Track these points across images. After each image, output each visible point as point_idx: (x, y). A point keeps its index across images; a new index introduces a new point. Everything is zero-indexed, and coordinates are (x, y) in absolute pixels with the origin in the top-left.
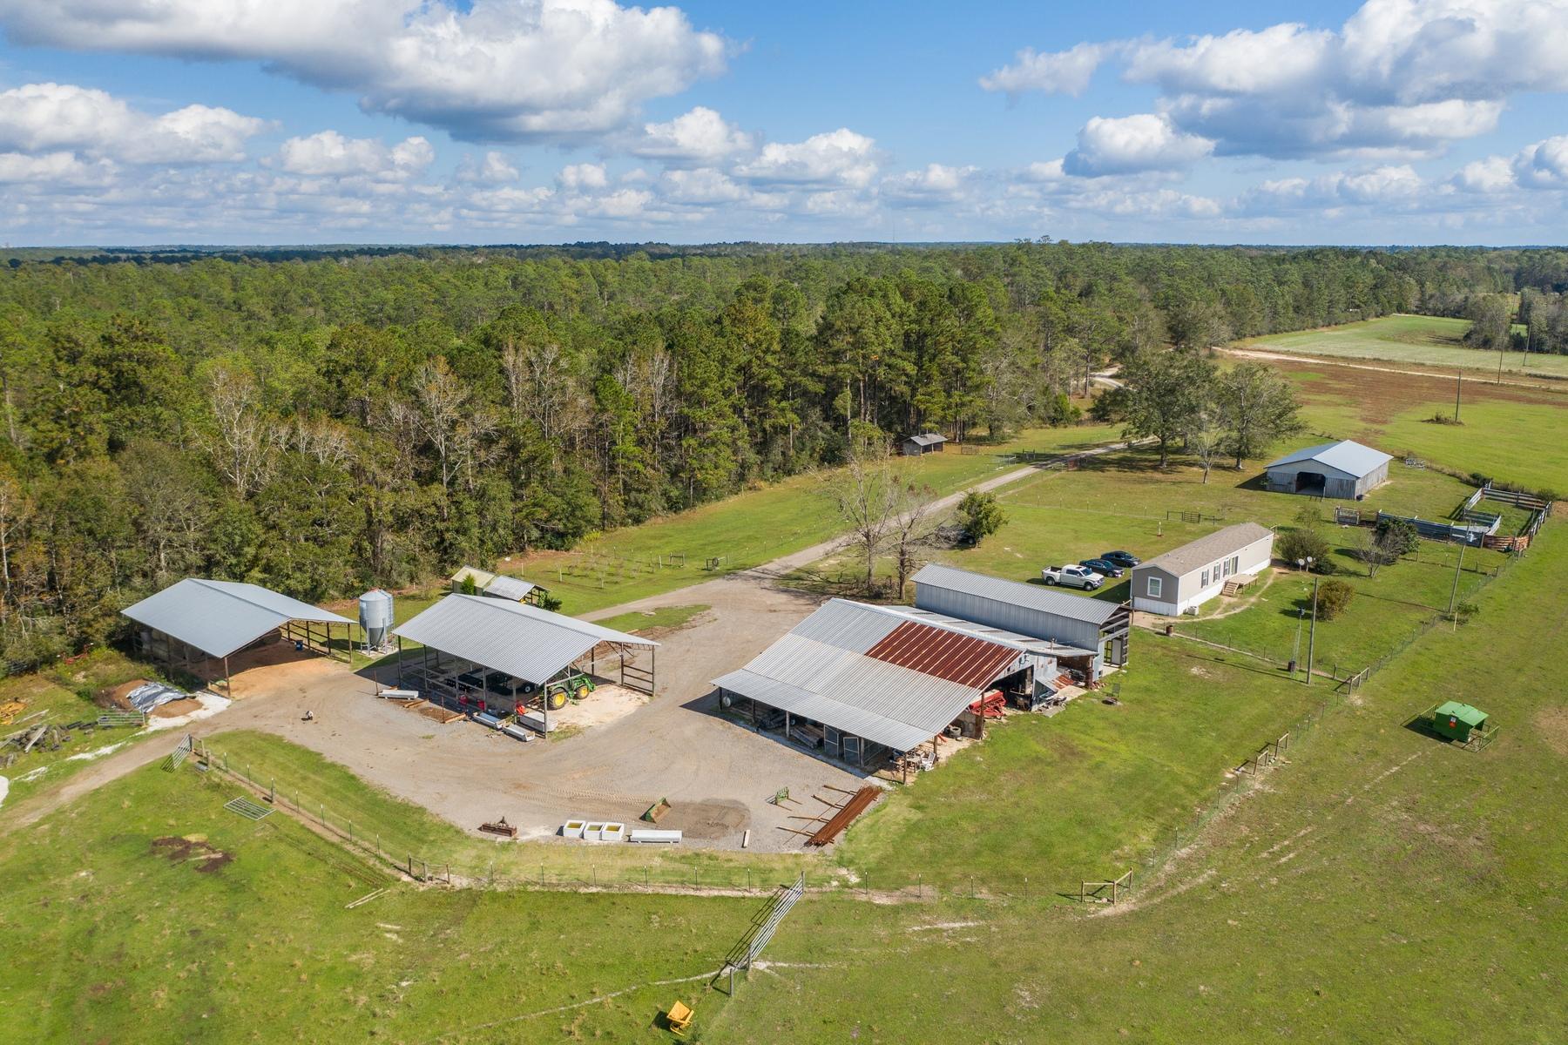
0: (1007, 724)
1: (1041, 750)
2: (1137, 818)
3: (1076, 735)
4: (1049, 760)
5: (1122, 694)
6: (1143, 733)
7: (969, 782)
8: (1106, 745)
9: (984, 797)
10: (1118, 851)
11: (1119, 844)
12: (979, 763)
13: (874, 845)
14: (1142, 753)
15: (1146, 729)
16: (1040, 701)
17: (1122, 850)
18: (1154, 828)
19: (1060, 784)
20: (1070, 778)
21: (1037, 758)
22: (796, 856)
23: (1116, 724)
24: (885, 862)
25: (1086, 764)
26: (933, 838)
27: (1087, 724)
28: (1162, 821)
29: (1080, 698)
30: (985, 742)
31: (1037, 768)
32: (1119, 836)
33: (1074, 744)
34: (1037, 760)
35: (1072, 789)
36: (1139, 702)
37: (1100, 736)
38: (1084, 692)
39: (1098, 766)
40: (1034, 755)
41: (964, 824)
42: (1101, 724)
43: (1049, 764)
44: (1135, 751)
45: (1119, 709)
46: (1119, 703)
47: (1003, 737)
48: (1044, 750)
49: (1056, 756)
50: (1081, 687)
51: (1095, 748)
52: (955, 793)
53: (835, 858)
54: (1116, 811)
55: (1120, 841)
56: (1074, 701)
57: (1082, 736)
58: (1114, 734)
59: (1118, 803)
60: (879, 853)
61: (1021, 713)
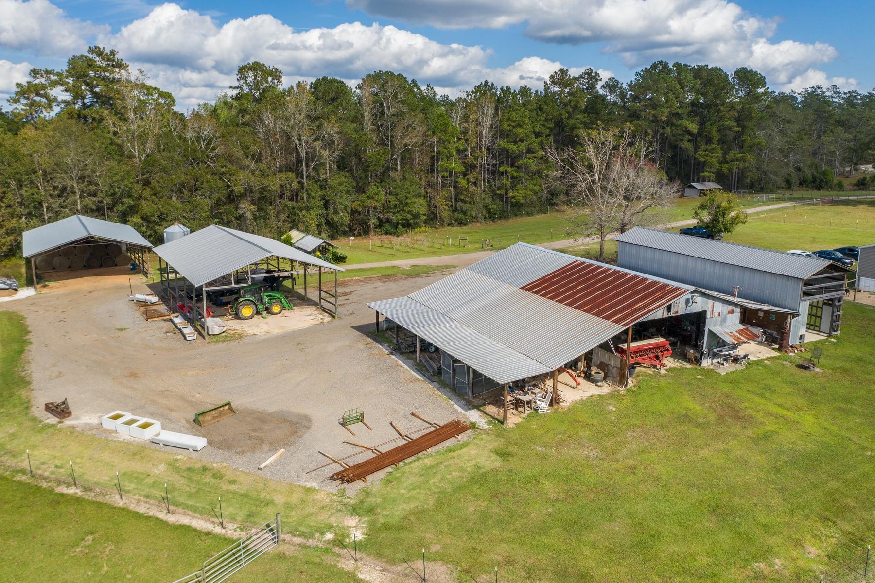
0: (665, 375)
1: (695, 407)
2: (807, 517)
3: (749, 396)
4: (700, 420)
5: (822, 360)
6: (843, 406)
7: (584, 433)
8: (785, 412)
9: (594, 453)
10: (762, 565)
11: (767, 553)
12: (610, 412)
13: (414, 493)
14: (836, 428)
15: (847, 400)
16: (715, 355)
17: (770, 564)
18: (832, 537)
19: (705, 452)
20: (722, 446)
21: (686, 416)
22: (309, 490)
23: (806, 391)
24: (412, 519)
25: (749, 432)
26: (495, 496)
27: (768, 388)
28: (848, 527)
29: (768, 359)
30: (629, 390)
31: (680, 428)
32: (771, 541)
33: (742, 406)
34: (686, 418)
35: (719, 461)
36: (845, 371)
37: (781, 401)
38: (777, 354)
39: (766, 436)
40: (683, 412)
41: (547, 484)
42: (788, 389)
43: (698, 425)
44: (826, 424)
45: (816, 376)
46: (817, 370)
47: (653, 387)
48: (699, 408)
49: (712, 417)
50: (774, 349)
51: (769, 414)
52: (560, 443)
53: (353, 502)
54: (776, 501)
55: (770, 550)
56: (759, 362)
57: (757, 399)
58: (801, 401)
59: (782, 490)
60: (412, 505)
61: (689, 366)
